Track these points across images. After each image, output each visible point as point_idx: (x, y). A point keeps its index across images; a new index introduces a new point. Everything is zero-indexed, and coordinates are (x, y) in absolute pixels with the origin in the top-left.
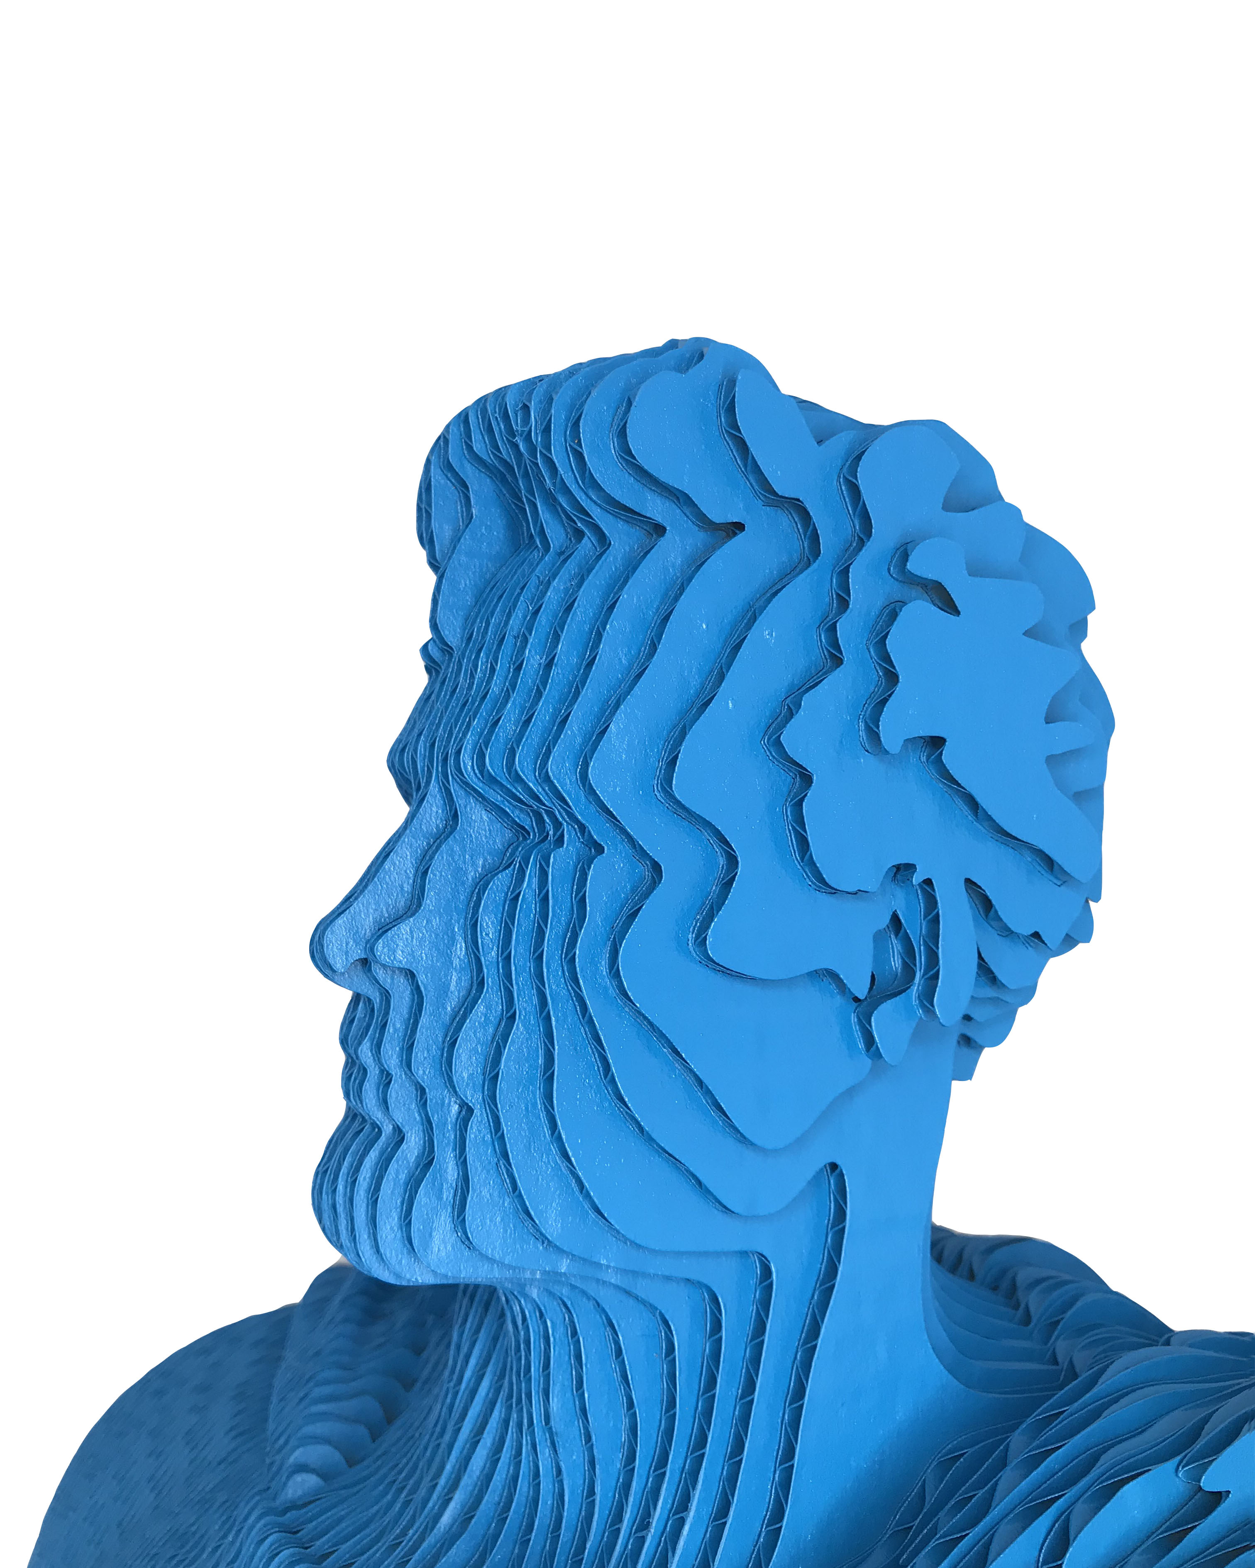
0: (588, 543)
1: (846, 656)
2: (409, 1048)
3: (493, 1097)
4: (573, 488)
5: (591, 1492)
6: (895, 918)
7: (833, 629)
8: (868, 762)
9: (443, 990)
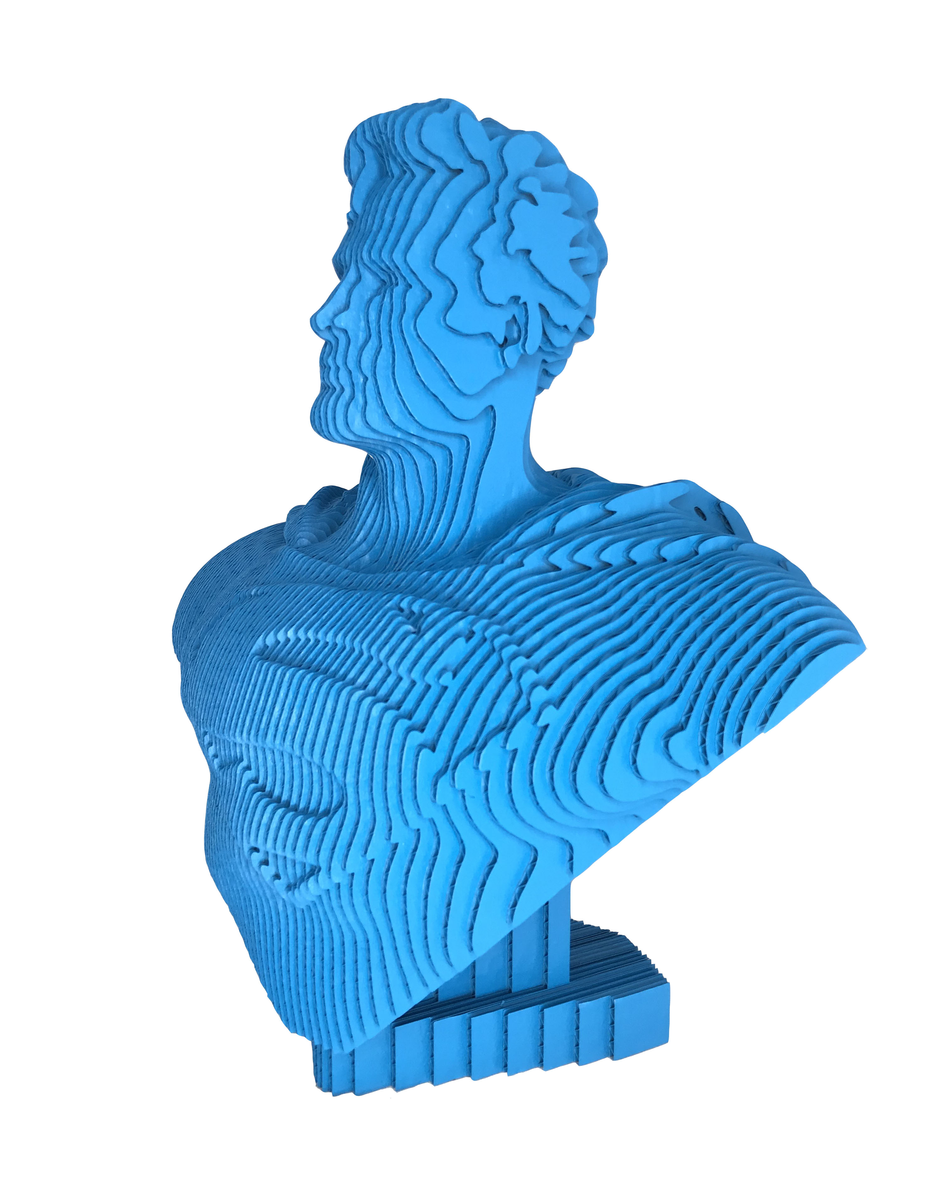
0: (408, 175)
1: (497, 219)
2: (346, 357)
3: (375, 373)
4: (402, 155)
5: (409, 522)
6: (514, 317)
7: (492, 210)
8: (504, 258)
9: (357, 336)
